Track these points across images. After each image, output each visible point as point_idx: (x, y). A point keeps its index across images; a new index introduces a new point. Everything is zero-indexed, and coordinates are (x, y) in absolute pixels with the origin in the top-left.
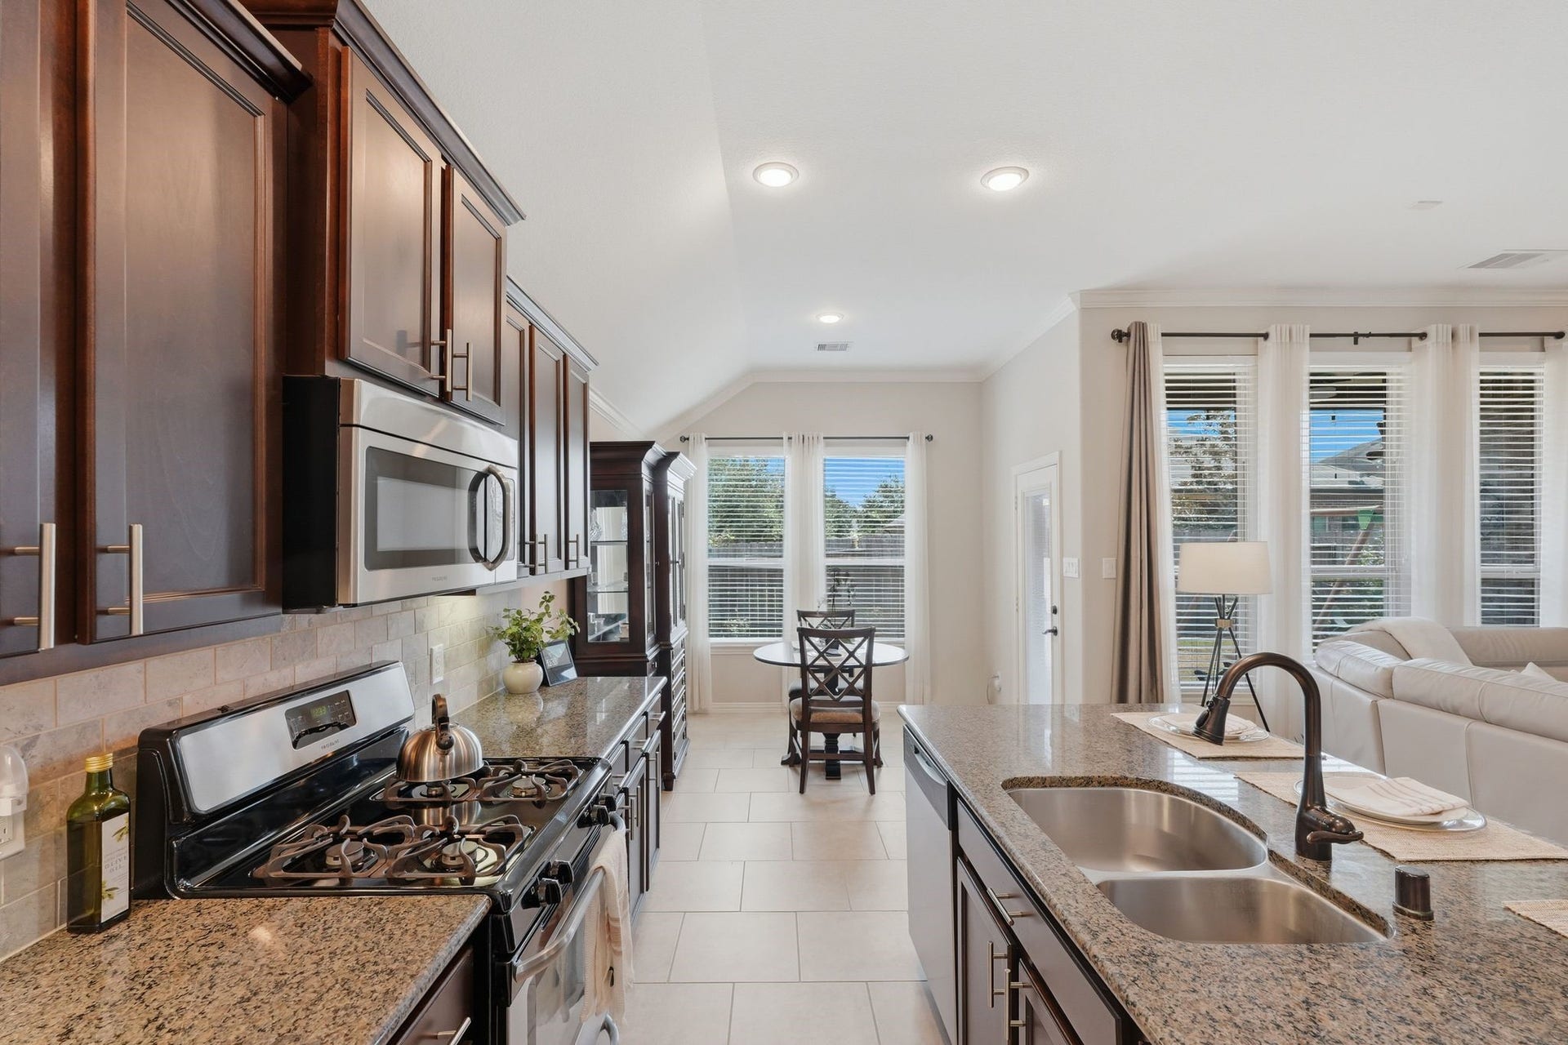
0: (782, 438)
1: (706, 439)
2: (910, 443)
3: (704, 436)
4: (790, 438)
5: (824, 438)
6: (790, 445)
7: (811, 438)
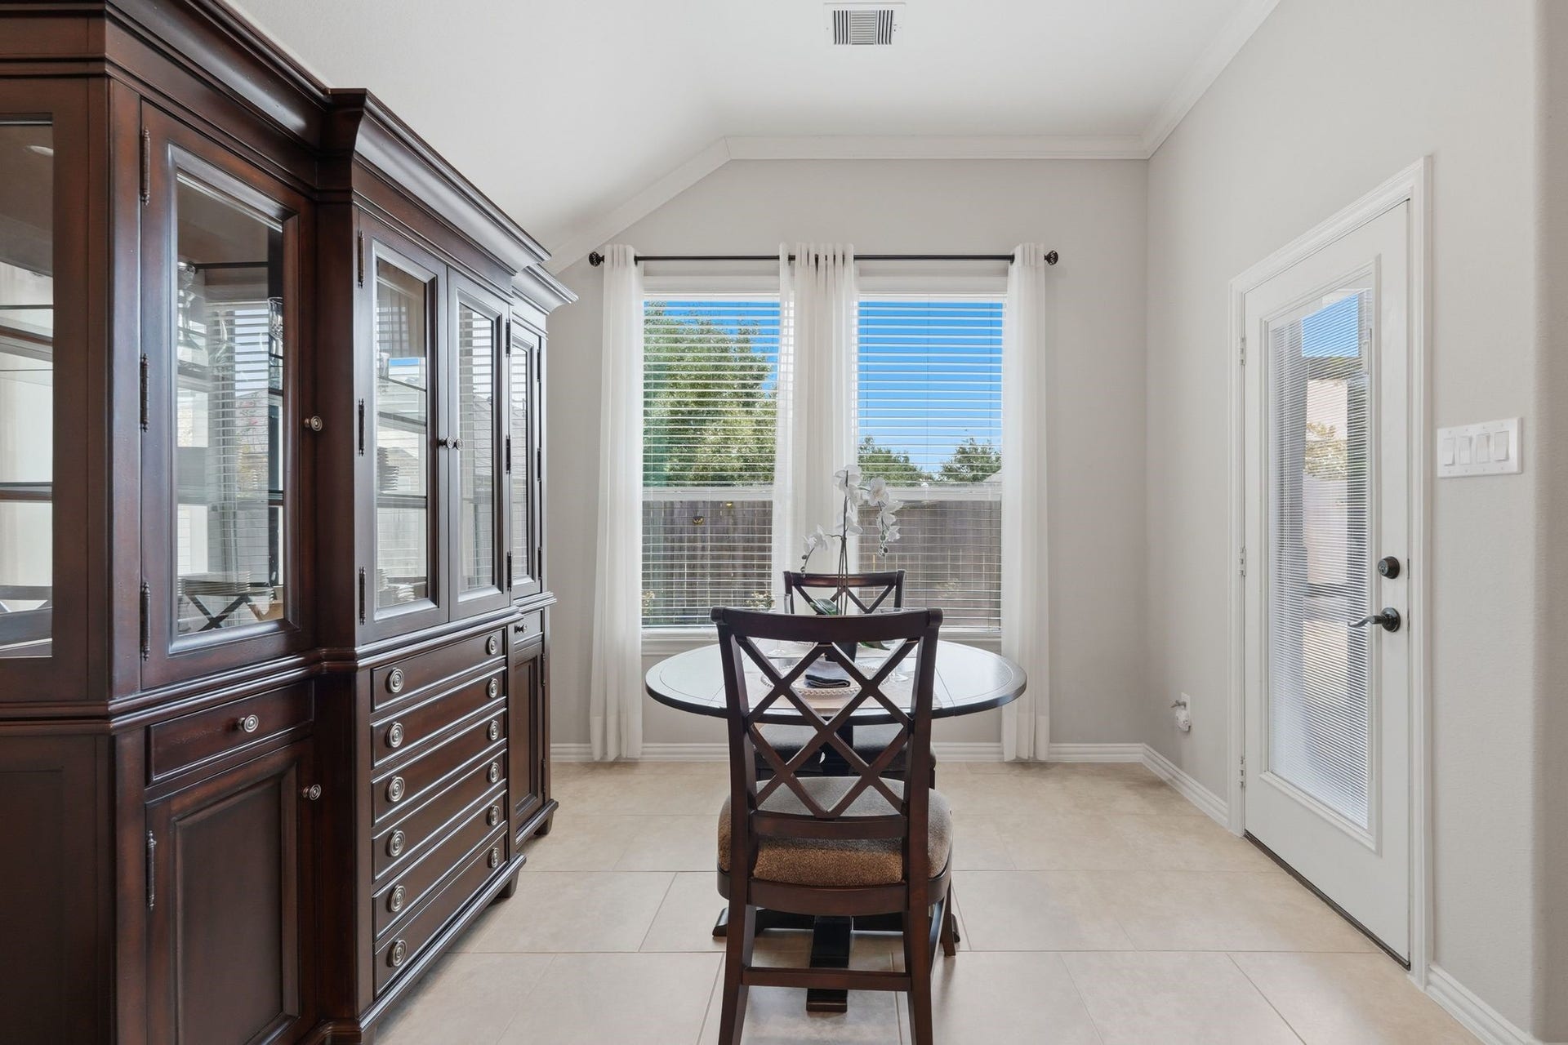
0: (777, 258)
1: (637, 259)
2: (1015, 268)
3: (632, 252)
4: (792, 258)
5: (856, 258)
6: (793, 268)
7: (831, 258)
